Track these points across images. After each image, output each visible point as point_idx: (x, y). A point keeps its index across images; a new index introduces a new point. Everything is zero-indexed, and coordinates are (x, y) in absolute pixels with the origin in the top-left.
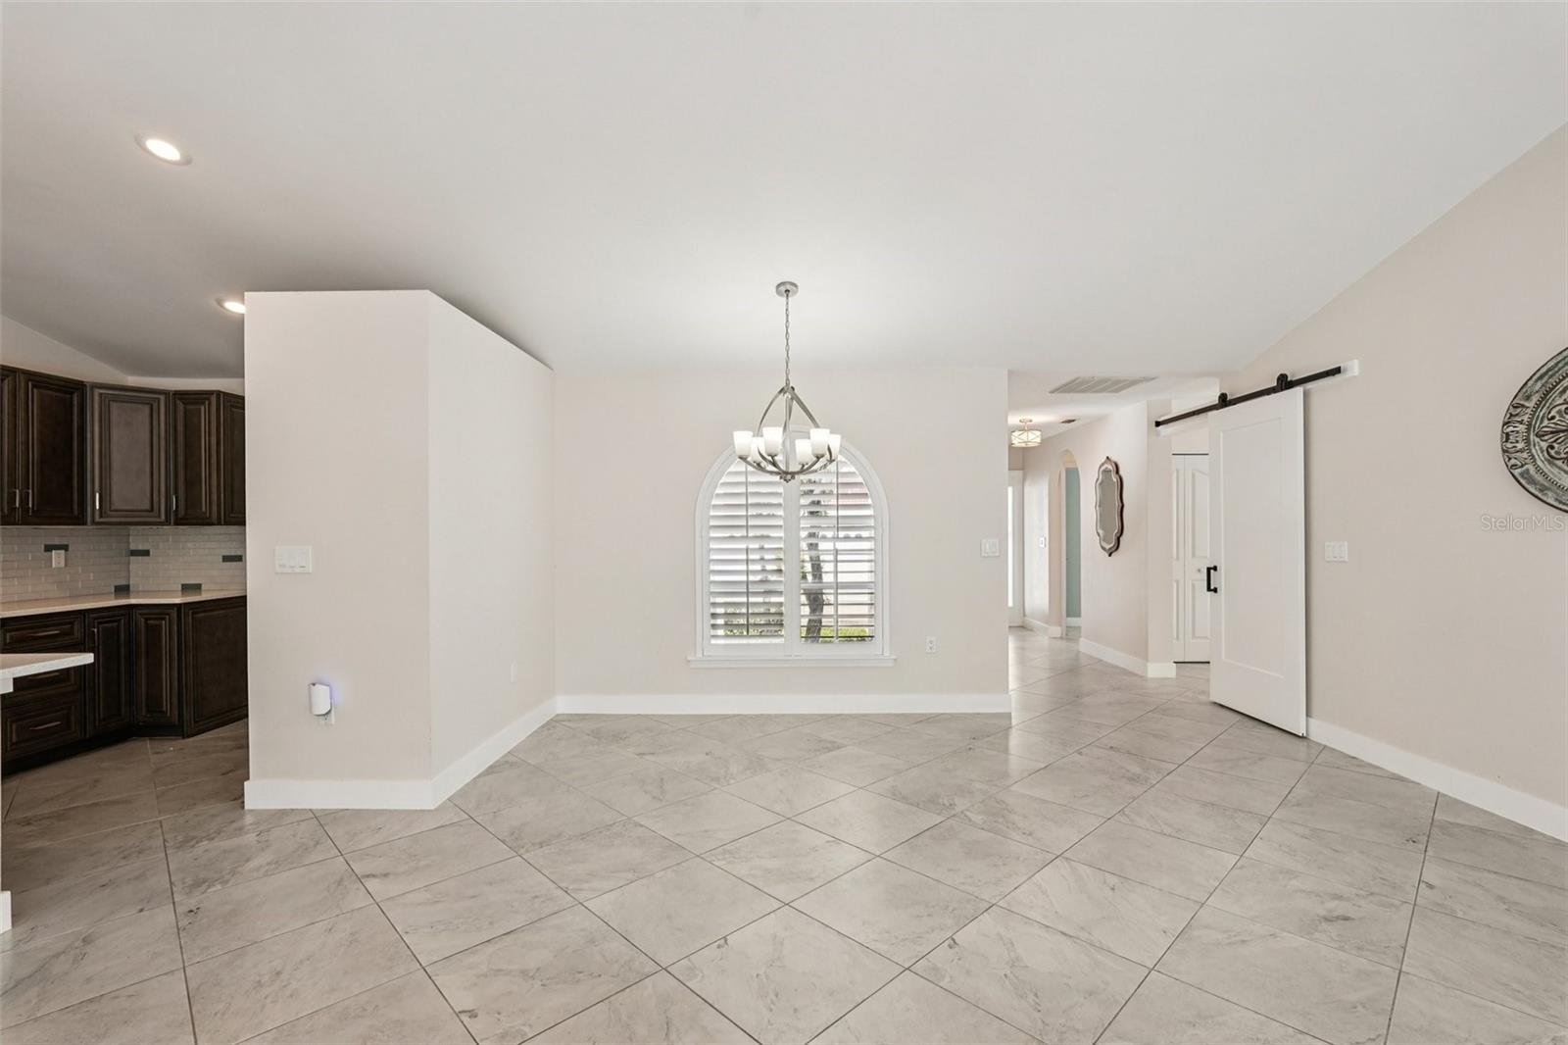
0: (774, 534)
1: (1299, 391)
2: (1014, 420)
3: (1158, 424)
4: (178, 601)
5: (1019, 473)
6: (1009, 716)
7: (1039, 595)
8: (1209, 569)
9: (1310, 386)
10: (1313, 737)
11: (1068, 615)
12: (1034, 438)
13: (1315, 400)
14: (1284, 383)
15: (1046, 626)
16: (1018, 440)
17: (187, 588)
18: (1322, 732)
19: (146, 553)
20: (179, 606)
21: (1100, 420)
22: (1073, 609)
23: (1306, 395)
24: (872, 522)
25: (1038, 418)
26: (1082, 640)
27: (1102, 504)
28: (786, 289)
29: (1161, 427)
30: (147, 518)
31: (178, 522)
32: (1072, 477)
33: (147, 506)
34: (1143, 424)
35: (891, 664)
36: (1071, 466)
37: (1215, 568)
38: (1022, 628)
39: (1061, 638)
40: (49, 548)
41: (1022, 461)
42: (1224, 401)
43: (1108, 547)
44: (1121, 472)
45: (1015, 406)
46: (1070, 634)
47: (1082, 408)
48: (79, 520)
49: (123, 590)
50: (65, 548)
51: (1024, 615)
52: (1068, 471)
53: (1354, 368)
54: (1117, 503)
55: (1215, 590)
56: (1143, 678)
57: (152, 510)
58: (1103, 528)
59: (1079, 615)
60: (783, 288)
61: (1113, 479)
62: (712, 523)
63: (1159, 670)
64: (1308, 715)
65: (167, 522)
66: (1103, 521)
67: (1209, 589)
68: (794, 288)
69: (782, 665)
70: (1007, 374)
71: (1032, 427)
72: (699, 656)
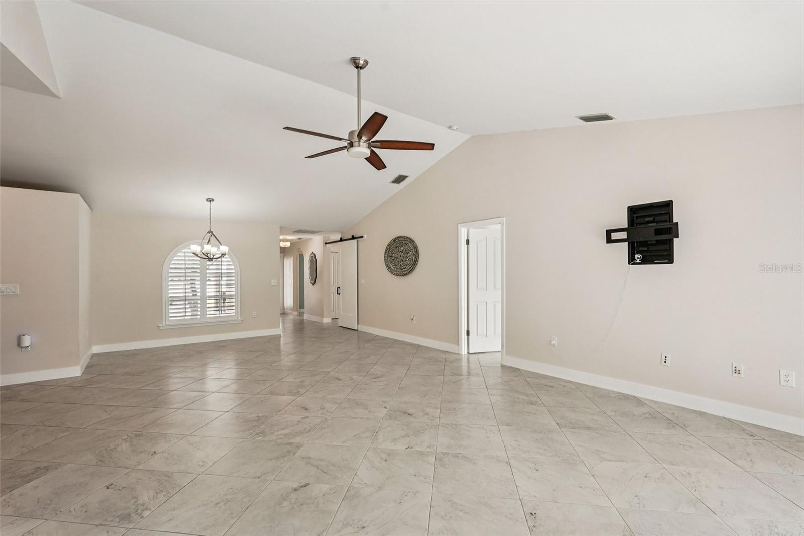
0: (197, 278)
1: (356, 240)
2: (281, 237)
3: (326, 244)
5: (283, 254)
6: (280, 335)
7: (289, 301)
8: (338, 288)
9: (359, 239)
10: (359, 330)
11: (300, 308)
12: (288, 244)
13: (359, 243)
14: (353, 238)
15: (292, 312)
16: (283, 244)
18: (362, 328)
21: (310, 239)
22: (302, 306)
23: (357, 241)
24: (234, 274)
25: (289, 237)
26: (305, 315)
27: (310, 268)
28: (210, 200)
29: (327, 245)
32: (301, 257)
34: (322, 244)
35: (241, 322)
36: (301, 253)
37: (339, 287)
38: (284, 314)
39: (298, 316)
41: (284, 251)
42: (341, 240)
43: (312, 282)
44: (316, 258)
45: (282, 234)
46: (301, 314)
47: (304, 236)
51: (284, 309)
52: (300, 255)
53: (365, 237)
54: (315, 268)
55: (339, 294)
56: (322, 323)
58: (311, 276)
59: (303, 308)
60: (208, 200)
61: (313, 259)
62: (170, 275)
63: (327, 320)
64: (358, 324)
66: (311, 274)
67: (338, 293)
68: (213, 200)
69: (199, 325)
70: (279, 228)
71: (287, 241)
72: (164, 324)
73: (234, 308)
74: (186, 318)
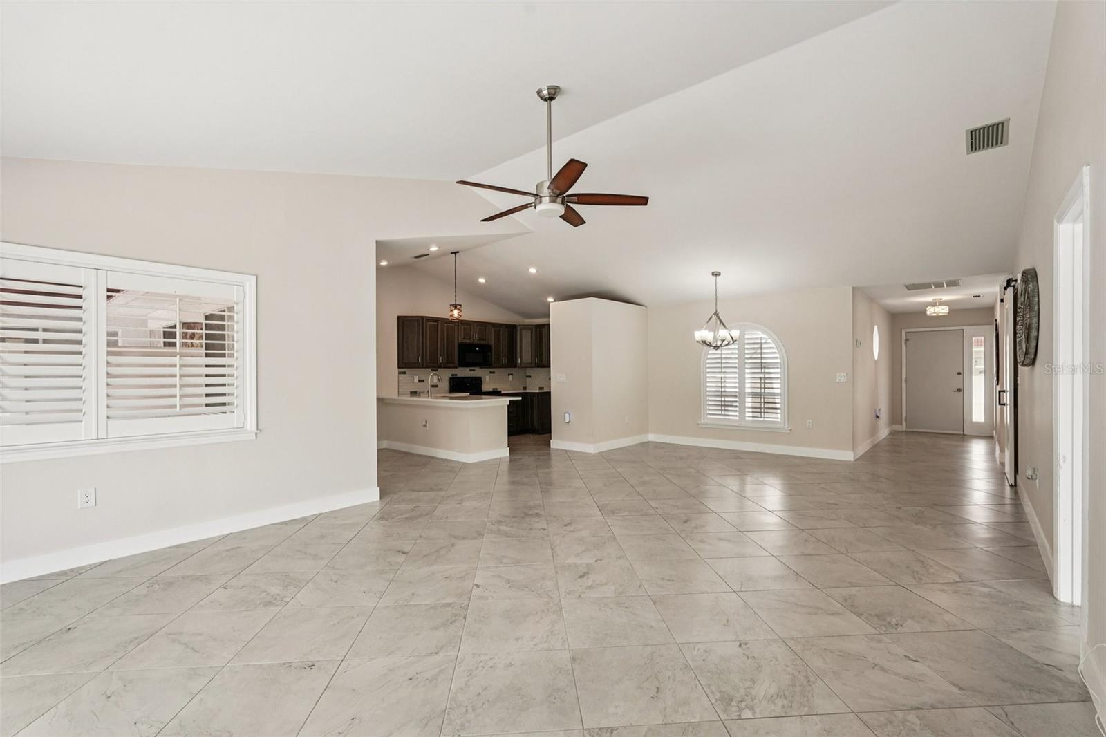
4: (537, 391)
8: (1000, 392)
16: (929, 312)
17: (540, 388)
19: (530, 377)
20: (537, 393)
28: (716, 274)
30: (530, 366)
31: (538, 367)
33: (530, 361)
35: (789, 432)
37: (1003, 392)
40: (509, 375)
48: (516, 367)
49: (525, 388)
50: (512, 375)
55: (1004, 404)
57: (532, 362)
60: (714, 274)
65: (535, 367)
67: (1000, 404)
68: (719, 275)
69: (736, 428)
70: (851, 289)
71: (942, 303)
72: (702, 421)
73: (779, 411)
74: (727, 417)
